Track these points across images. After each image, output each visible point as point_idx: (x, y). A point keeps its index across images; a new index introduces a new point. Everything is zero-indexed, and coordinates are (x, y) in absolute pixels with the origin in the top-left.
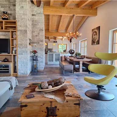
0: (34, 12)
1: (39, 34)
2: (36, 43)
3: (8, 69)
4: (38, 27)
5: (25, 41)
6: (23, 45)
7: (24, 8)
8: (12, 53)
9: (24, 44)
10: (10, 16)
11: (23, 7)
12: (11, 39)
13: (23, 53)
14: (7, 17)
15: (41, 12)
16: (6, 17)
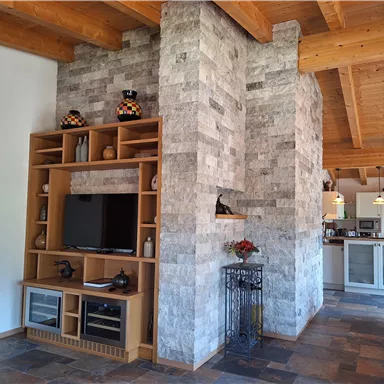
0: (257, 72)
1: (274, 162)
2: (261, 204)
3: (117, 324)
4: (272, 131)
5: (186, 201)
6: (180, 220)
7: (190, 56)
8: (142, 255)
9: (183, 215)
10: (149, 103)
11: (184, 56)
12: (141, 193)
13: (181, 257)
14: (134, 109)
15: (288, 67)
16: (130, 108)
